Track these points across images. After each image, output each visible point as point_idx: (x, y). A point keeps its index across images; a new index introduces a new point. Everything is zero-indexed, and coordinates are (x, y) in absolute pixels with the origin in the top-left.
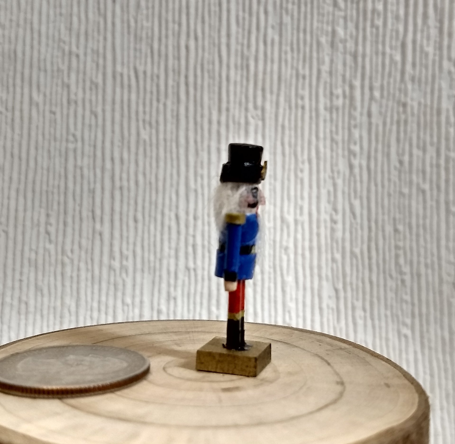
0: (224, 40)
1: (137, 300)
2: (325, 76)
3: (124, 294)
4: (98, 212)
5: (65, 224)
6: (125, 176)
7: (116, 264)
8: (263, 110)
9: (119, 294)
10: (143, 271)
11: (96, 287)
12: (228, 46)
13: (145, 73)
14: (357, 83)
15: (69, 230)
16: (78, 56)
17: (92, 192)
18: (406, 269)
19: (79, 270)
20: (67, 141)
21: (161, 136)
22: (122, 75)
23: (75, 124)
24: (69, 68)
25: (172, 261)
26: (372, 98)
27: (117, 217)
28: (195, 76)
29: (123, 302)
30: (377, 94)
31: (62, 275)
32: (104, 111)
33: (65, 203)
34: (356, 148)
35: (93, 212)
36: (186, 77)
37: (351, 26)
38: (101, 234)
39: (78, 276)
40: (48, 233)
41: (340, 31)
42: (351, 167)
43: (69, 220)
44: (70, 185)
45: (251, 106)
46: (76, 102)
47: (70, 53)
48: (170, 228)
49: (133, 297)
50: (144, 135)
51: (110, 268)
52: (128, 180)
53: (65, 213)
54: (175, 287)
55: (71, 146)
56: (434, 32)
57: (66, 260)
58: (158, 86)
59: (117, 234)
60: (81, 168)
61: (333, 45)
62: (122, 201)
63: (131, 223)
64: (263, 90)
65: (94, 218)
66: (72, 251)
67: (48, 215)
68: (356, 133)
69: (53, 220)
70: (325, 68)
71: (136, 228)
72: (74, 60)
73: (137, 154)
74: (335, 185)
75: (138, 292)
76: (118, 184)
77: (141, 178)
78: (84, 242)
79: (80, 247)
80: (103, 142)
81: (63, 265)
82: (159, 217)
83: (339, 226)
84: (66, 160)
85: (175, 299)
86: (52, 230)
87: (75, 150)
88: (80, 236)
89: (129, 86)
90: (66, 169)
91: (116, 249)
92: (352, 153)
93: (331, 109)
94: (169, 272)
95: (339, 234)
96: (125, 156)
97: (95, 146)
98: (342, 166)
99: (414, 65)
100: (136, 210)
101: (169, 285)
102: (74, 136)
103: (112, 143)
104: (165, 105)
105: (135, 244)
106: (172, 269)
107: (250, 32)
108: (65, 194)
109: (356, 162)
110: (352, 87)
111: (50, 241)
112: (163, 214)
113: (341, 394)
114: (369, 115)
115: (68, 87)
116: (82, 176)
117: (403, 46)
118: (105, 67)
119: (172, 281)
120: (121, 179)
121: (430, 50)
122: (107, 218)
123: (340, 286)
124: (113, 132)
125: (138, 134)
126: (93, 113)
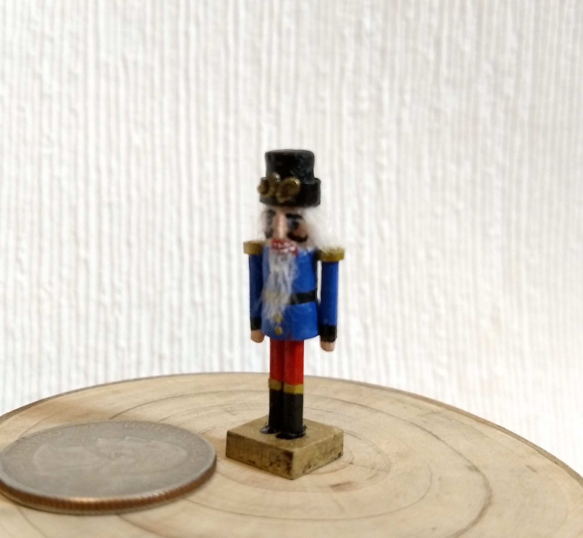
0: (231, 27)
1: (134, 343)
2: (349, 75)
3: (117, 336)
4: (82, 234)
5: (41, 249)
6: (114, 190)
7: (107, 299)
8: (278, 113)
9: (111, 336)
10: (140, 306)
11: (82, 328)
12: (236, 35)
13: (136, 63)
14: (386, 84)
15: (46, 257)
16: (52, 40)
17: (74, 209)
19: (60, 306)
20: (41, 144)
21: (158, 141)
22: (107, 65)
23: (50, 124)
24: (42, 54)
25: (175, 295)
26: (402, 103)
27: (105, 241)
28: (197, 70)
29: (117, 347)
30: (408, 98)
31: (39, 313)
32: (86, 109)
33: (40, 222)
34: (384, 161)
35: (76, 234)
36: (187, 71)
37: (379, 17)
38: (86, 262)
39: (59, 315)
40: (18, 260)
41: (367, 23)
42: (379, 182)
43: (46, 244)
44: (46, 200)
45: (263, 107)
46: (50, 97)
47: (43, 35)
48: (171, 254)
49: (129, 339)
50: (137, 139)
51: (100, 304)
52: (119, 195)
53: (41, 235)
54: (180, 325)
55: (45, 151)
56: (471, 28)
57: (44, 295)
58: (152, 80)
59: (106, 261)
60: (60, 180)
61: (358, 38)
62: (111, 221)
63: (124, 248)
64: (278, 90)
65: (77, 242)
66: (51, 283)
67: (18, 239)
68: (384, 143)
69: (24, 244)
70: (349, 65)
71: (130, 255)
72: (47, 44)
73: (128, 163)
74: (361, 204)
75: (134, 333)
76: (105, 199)
77: (134, 192)
78: (65, 272)
79: (60, 278)
80: (86, 147)
81: (40, 301)
82: (158, 240)
83: (367, 252)
84: (40, 168)
85: (180, 340)
86: (24, 257)
87: (51, 157)
88: (60, 263)
89: (117, 80)
90: (40, 180)
91: (106, 280)
92: (379, 167)
93: (356, 113)
94: (171, 308)
95: (366, 261)
96: (114, 164)
97: (76, 152)
98: (369, 181)
99: (449, 65)
100: (129, 232)
101: (172, 323)
102: (49, 138)
103: (97, 149)
104: (161, 104)
105: (129, 274)
106: (175, 303)
107: (261, 19)
108: (40, 211)
109: (384, 177)
110: (380, 89)
111: (22, 271)
112: (162, 237)
114: (399, 122)
115: (40, 77)
116: (61, 190)
117: (438, 43)
118: (86, 54)
119: (176, 319)
120: (109, 193)
121: (468, 48)
122: (93, 242)
123: (369, 321)
124: (98, 134)
125: (129, 138)
126: (73, 111)
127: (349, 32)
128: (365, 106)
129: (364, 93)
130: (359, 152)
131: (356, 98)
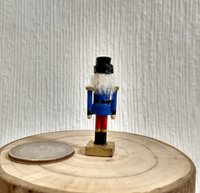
0: (98, 17)
2: (139, 31)
6: (59, 73)
7: (56, 108)
8: (114, 45)
9: (57, 120)
10: (66, 110)
12: (100, 19)
14: (152, 33)
18: (173, 108)
22: (57, 32)
26: (158, 39)
28: (86, 32)
29: (59, 123)
30: (160, 37)
32: (50, 47)
34: (152, 60)
37: (149, 10)
38: (50, 96)
41: (145, 13)
42: (150, 67)
43: (37, 90)
47: (37, 24)
49: (63, 120)
50: (66, 56)
51: (54, 109)
55: (38, 61)
56: (183, 12)
57: (36, 106)
61: (142, 18)
68: (152, 54)
69: (31, 90)
70: (139, 27)
71: (63, 93)
76: (56, 76)
79: (42, 101)
83: (145, 91)
86: (31, 94)
87: (39, 63)
89: (60, 37)
92: (150, 62)
93: (141, 44)
95: (145, 95)
98: (146, 67)
99: (175, 26)
109: (152, 65)
110: (150, 35)
113: (157, 163)
114: (157, 46)
117: (171, 19)
121: (182, 19)
123: (146, 116)
126: (46, 48)
127: (138, 16)
128: (145, 41)
129: (145, 37)
130: (142, 57)
131: (141, 38)
